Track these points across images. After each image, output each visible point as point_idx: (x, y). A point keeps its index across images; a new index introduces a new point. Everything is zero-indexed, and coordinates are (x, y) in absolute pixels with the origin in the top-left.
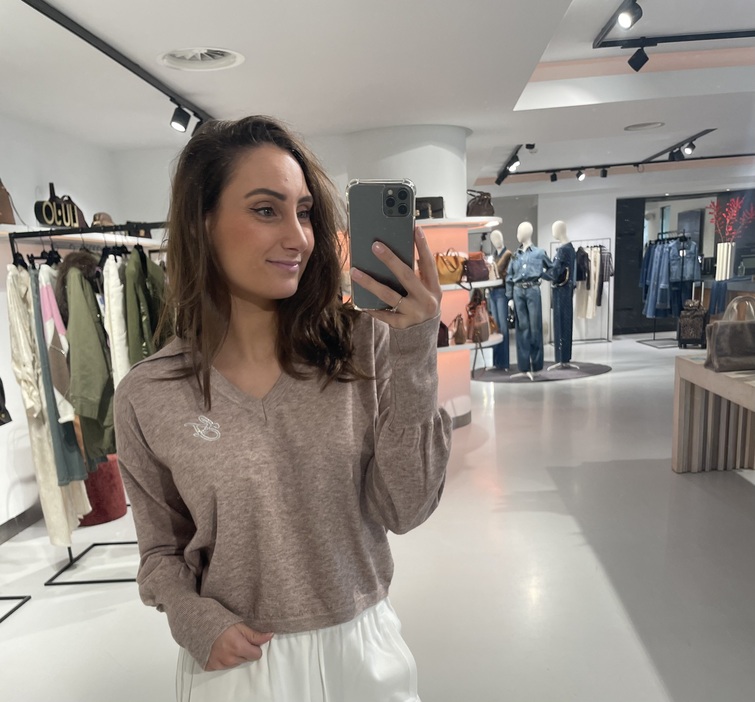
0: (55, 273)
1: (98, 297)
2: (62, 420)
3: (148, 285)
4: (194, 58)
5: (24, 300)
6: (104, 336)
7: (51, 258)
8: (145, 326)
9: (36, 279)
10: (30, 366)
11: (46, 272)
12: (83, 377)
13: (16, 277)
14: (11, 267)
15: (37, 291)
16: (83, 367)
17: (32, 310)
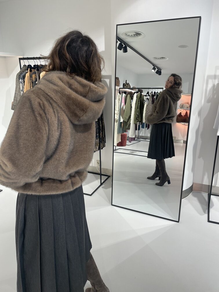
0: (125, 95)
1: (132, 100)
2: (121, 122)
3: (141, 99)
4: (159, 58)
5: (119, 100)
6: (131, 107)
7: (125, 93)
8: (139, 106)
9: (122, 96)
10: (117, 111)
11: (124, 95)
12: (126, 114)
13: (119, 95)
14: (118, 94)
15: (122, 98)
16: (127, 112)
17: (120, 102)
